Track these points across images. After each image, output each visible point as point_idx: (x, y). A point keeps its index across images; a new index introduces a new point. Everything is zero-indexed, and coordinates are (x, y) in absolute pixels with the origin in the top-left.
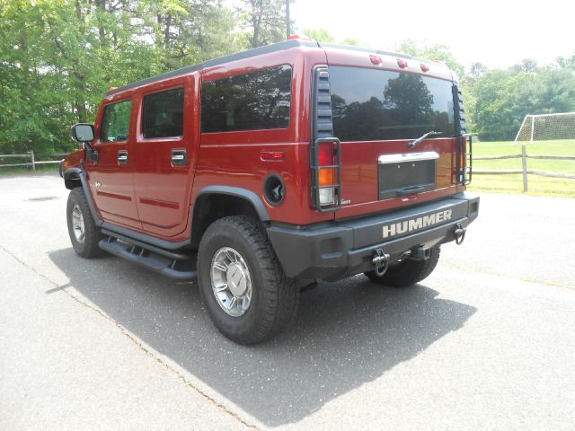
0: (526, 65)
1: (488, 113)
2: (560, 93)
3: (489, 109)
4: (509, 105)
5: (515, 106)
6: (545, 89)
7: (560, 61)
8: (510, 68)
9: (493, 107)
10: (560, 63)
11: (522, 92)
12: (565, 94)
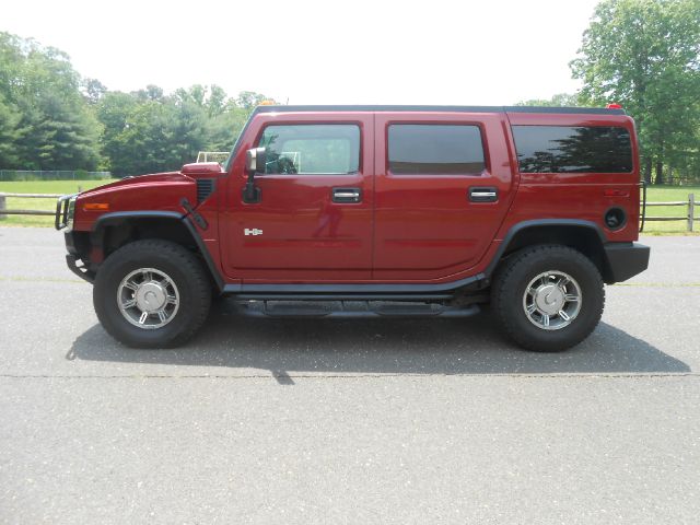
0: (152, 93)
1: (116, 144)
2: (193, 128)
3: (116, 139)
4: (140, 137)
5: (147, 139)
6: (178, 123)
7: (182, 93)
8: (133, 92)
9: (122, 137)
10: (183, 96)
11: (154, 123)
12: (198, 130)
